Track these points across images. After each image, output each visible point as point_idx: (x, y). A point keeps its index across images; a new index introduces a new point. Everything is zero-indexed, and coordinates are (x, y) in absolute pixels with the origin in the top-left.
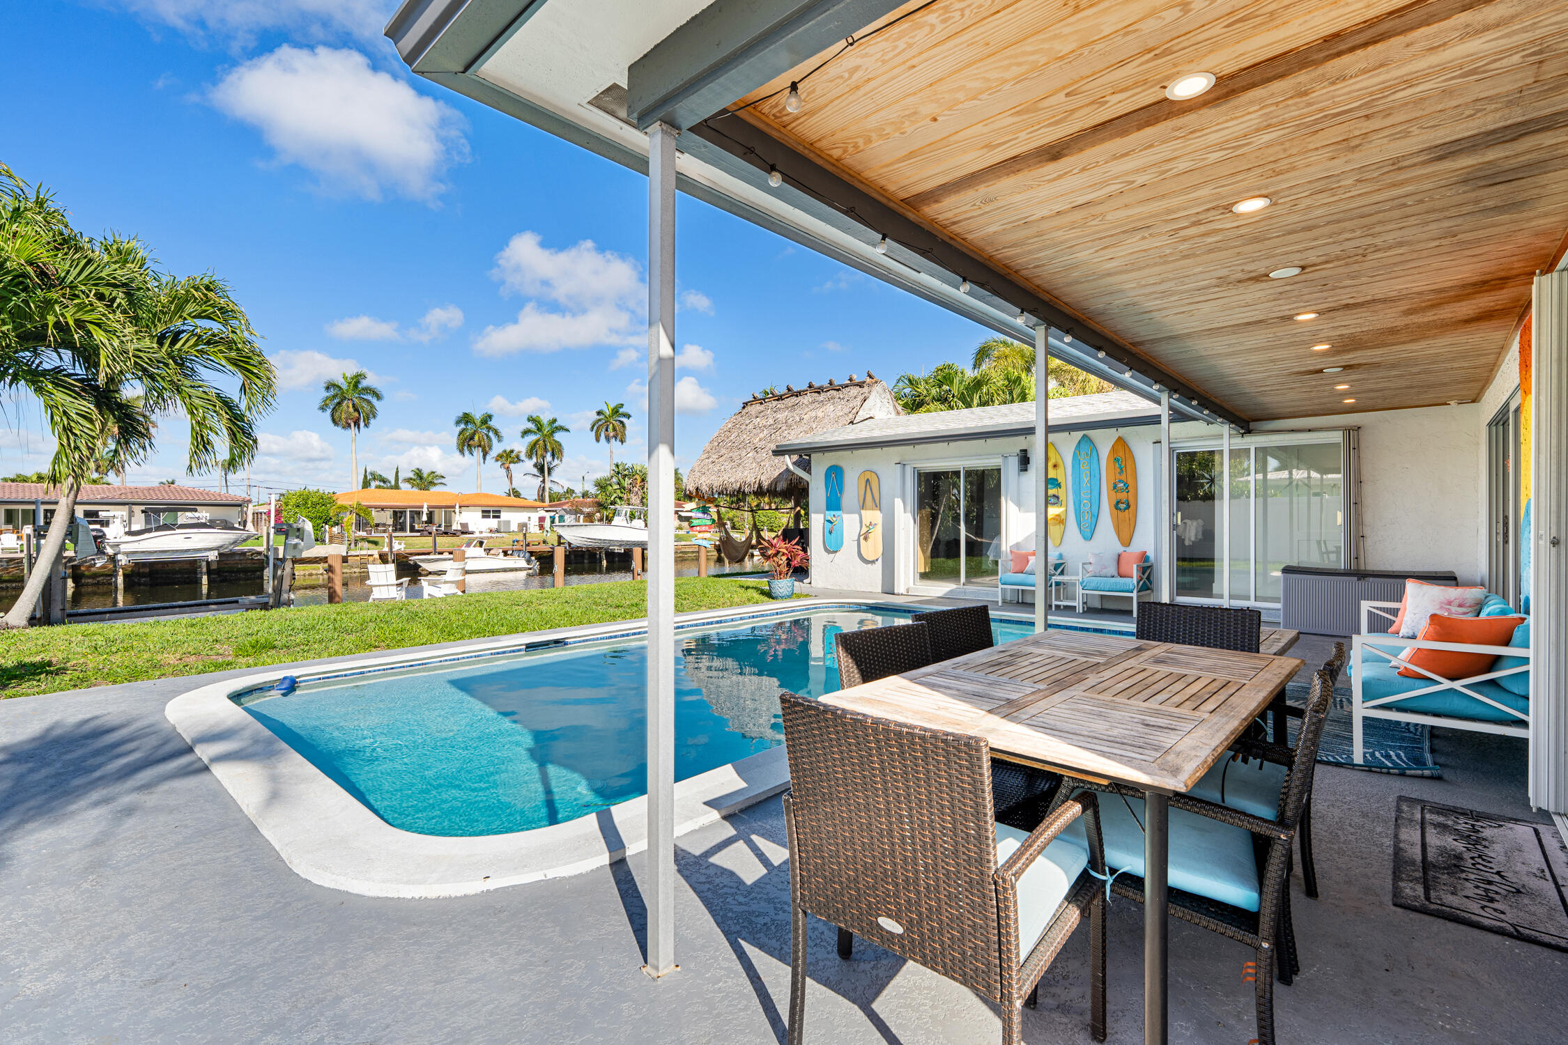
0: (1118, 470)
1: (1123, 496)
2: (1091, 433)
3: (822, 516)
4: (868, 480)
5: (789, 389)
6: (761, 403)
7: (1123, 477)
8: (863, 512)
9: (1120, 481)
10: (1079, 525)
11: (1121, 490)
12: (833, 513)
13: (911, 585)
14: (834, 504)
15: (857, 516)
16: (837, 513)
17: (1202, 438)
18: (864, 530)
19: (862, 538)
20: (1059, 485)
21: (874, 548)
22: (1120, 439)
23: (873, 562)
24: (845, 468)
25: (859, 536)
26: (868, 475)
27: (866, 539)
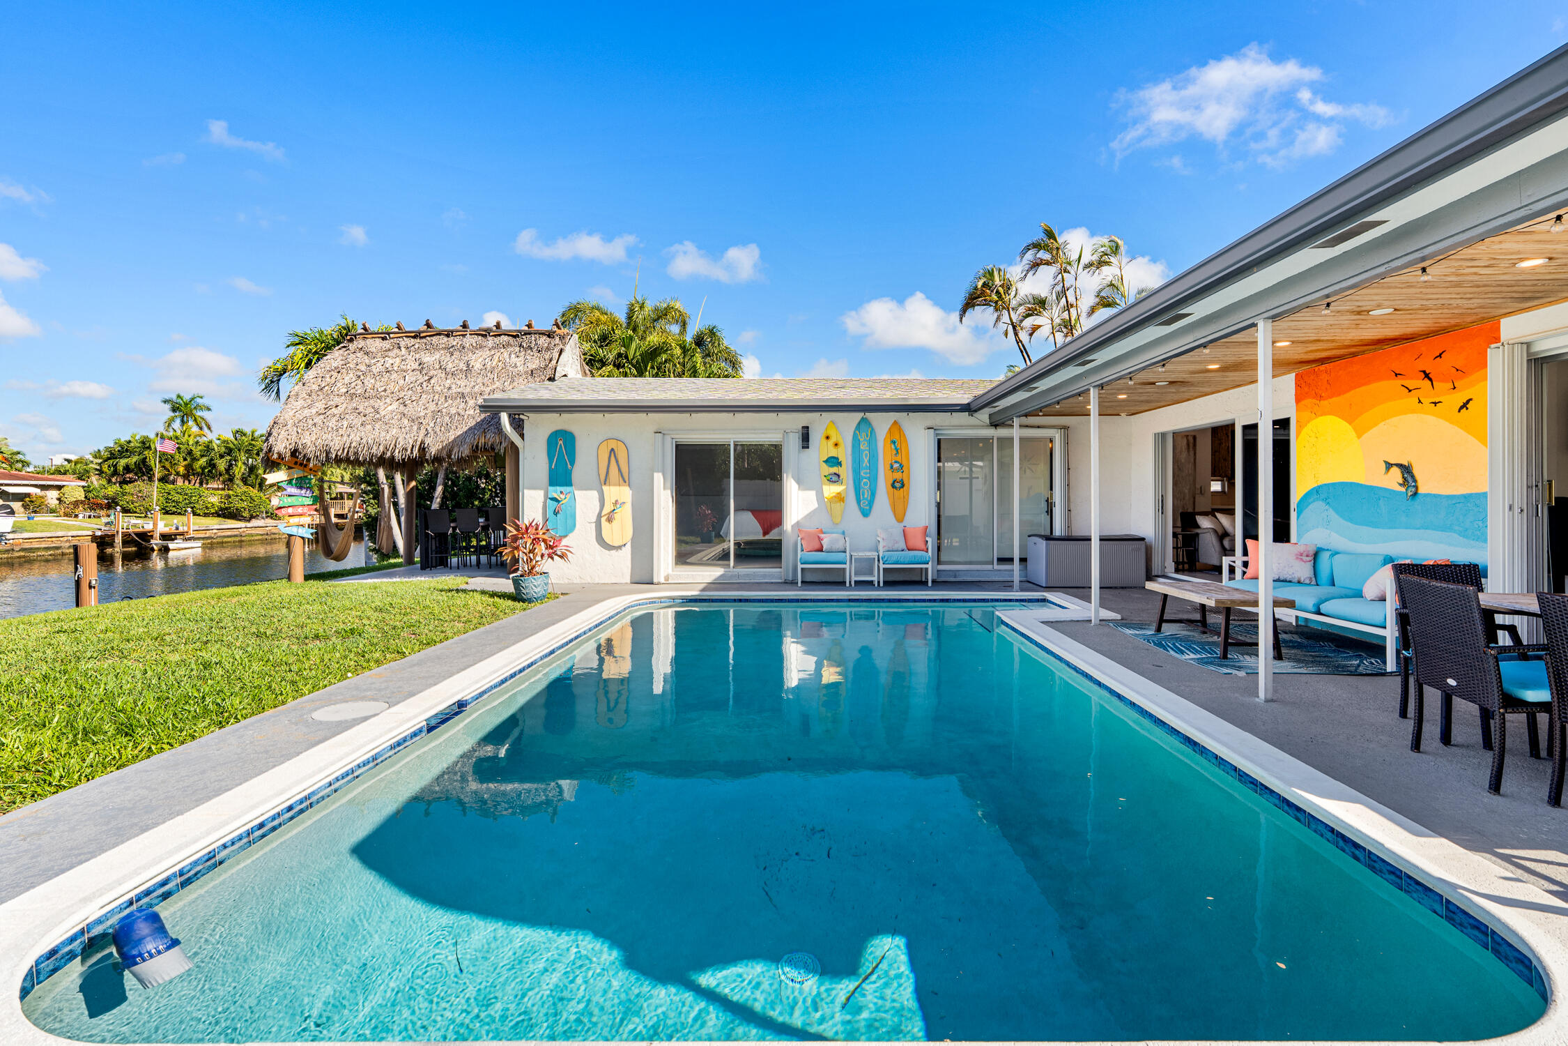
0: (895, 452)
1: (898, 476)
2: (870, 416)
3: (541, 493)
4: (612, 450)
5: (428, 325)
6: (384, 339)
7: (898, 458)
8: (605, 488)
9: (896, 462)
10: (859, 502)
11: (897, 469)
12: (559, 489)
13: (670, 571)
14: (560, 476)
15: (594, 494)
16: (565, 489)
17: (961, 427)
18: (606, 510)
19: (603, 519)
20: (840, 464)
21: (621, 529)
22: (895, 423)
23: (619, 548)
24: (576, 434)
25: (599, 516)
26: (613, 444)
27: (610, 520)
